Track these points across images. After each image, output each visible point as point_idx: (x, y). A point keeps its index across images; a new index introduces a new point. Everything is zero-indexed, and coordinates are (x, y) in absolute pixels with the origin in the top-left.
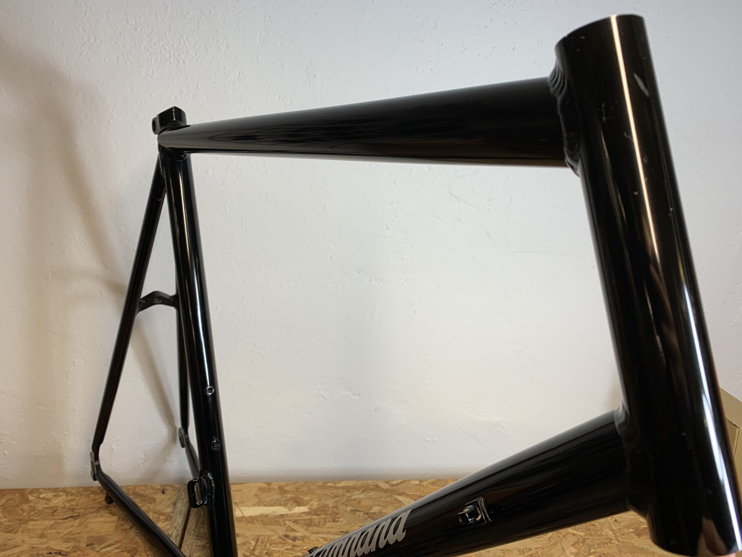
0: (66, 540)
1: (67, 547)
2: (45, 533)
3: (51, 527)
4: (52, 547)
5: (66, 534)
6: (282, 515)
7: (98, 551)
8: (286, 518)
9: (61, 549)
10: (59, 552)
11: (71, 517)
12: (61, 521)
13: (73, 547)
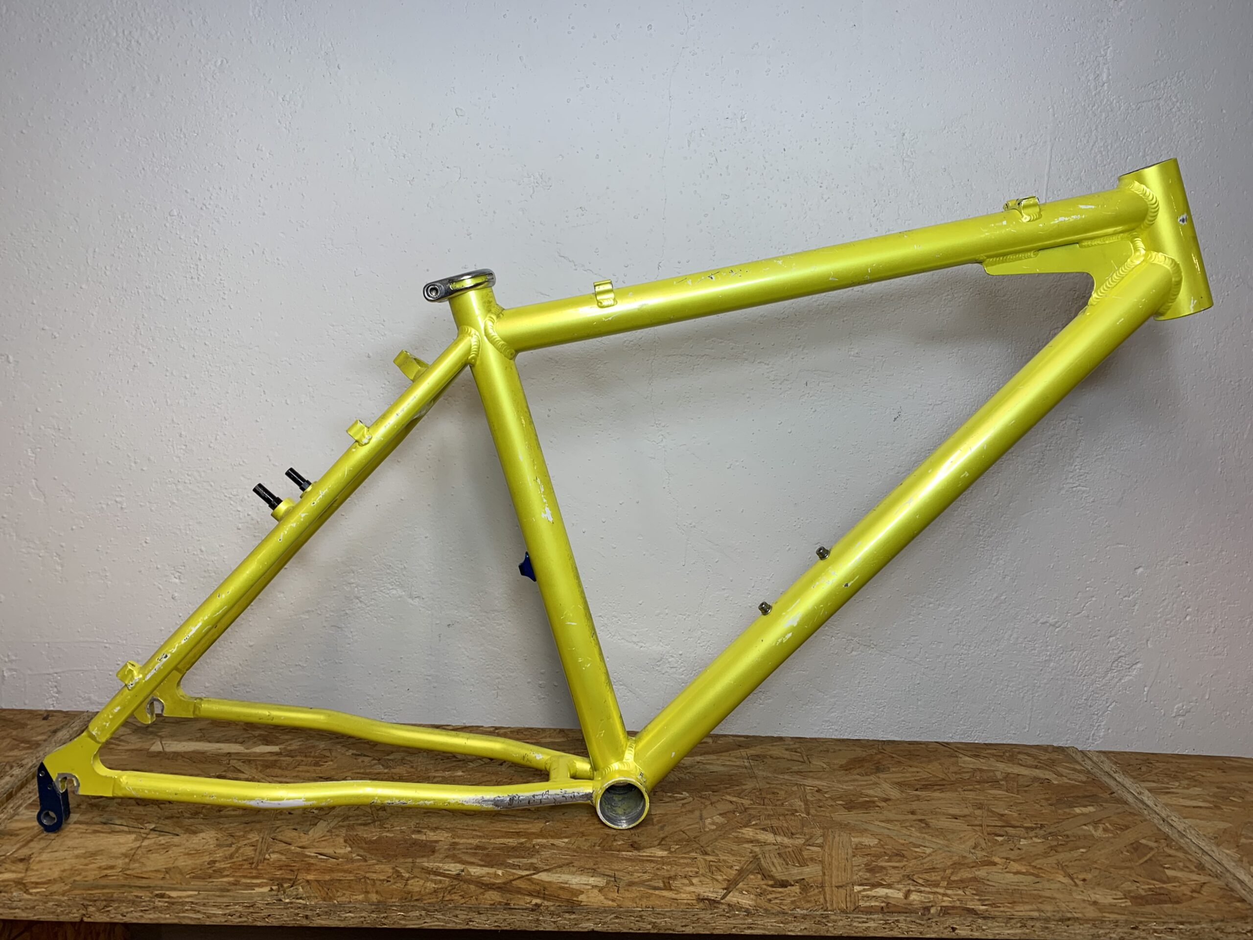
6: (229, 753)
8: (233, 757)
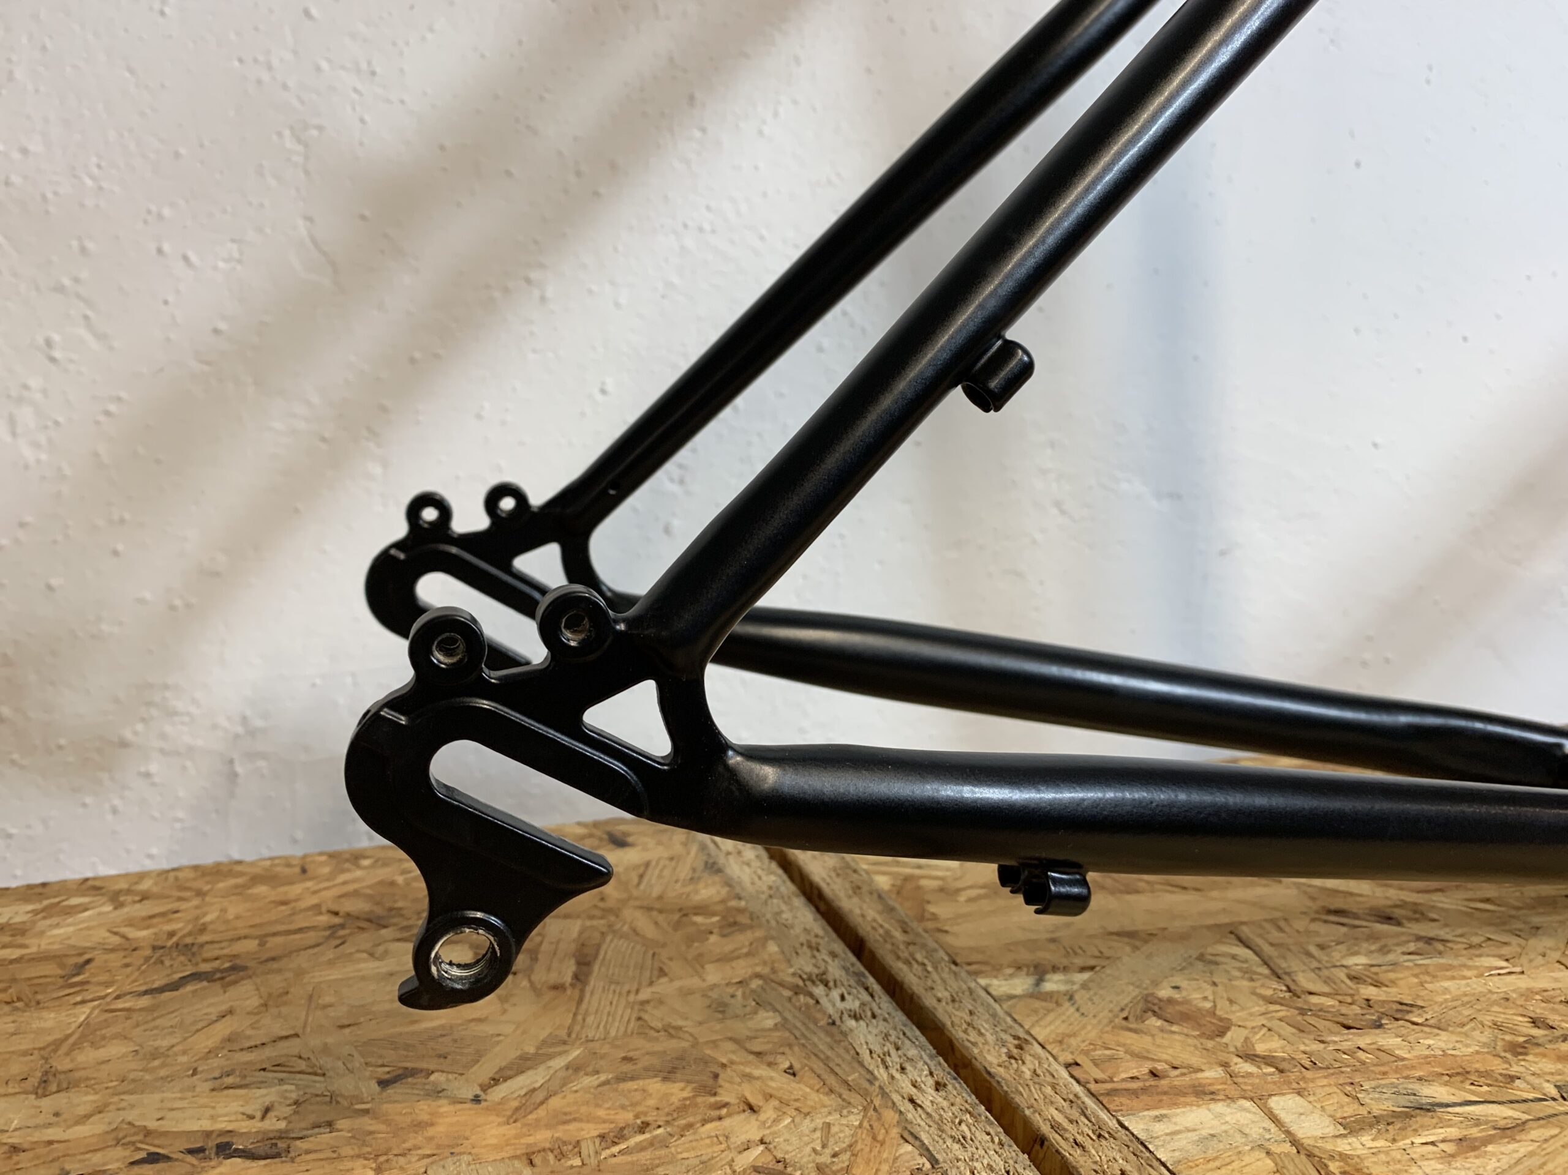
0: (229, 1080)
1: (255, 1108)
2: (61, 1063)
3: (89, 1034)
4: (152, 1125)
5: (211, 1053)
7: (477, 1100)
9: (222, 1125)
10: (211, 1144)
11: (196, 977)
12: (145, 1001)
13: (296, 1103)
